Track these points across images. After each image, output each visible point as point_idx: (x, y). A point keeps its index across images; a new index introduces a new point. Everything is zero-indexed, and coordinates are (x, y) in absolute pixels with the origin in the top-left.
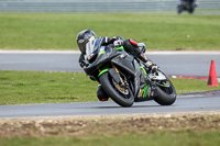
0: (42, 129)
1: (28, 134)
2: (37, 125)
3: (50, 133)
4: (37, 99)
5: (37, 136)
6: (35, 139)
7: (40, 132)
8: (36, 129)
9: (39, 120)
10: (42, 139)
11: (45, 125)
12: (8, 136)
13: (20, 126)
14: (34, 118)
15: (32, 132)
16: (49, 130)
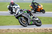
0: (49, 30)
1: (46, 32)
2: (48, 29)
3: (51, 31)
4: (48, 23)
5: (48, 32)
6: (47, 33)
7: (49, 31)
8: (48, 30)
9: (48, 28)
10: (49, 33)
11: (50, 29)
12: (41, 32)
13: (44, 29)
14: (47, 28)
15: (47, 31)
16: (51, 30)
